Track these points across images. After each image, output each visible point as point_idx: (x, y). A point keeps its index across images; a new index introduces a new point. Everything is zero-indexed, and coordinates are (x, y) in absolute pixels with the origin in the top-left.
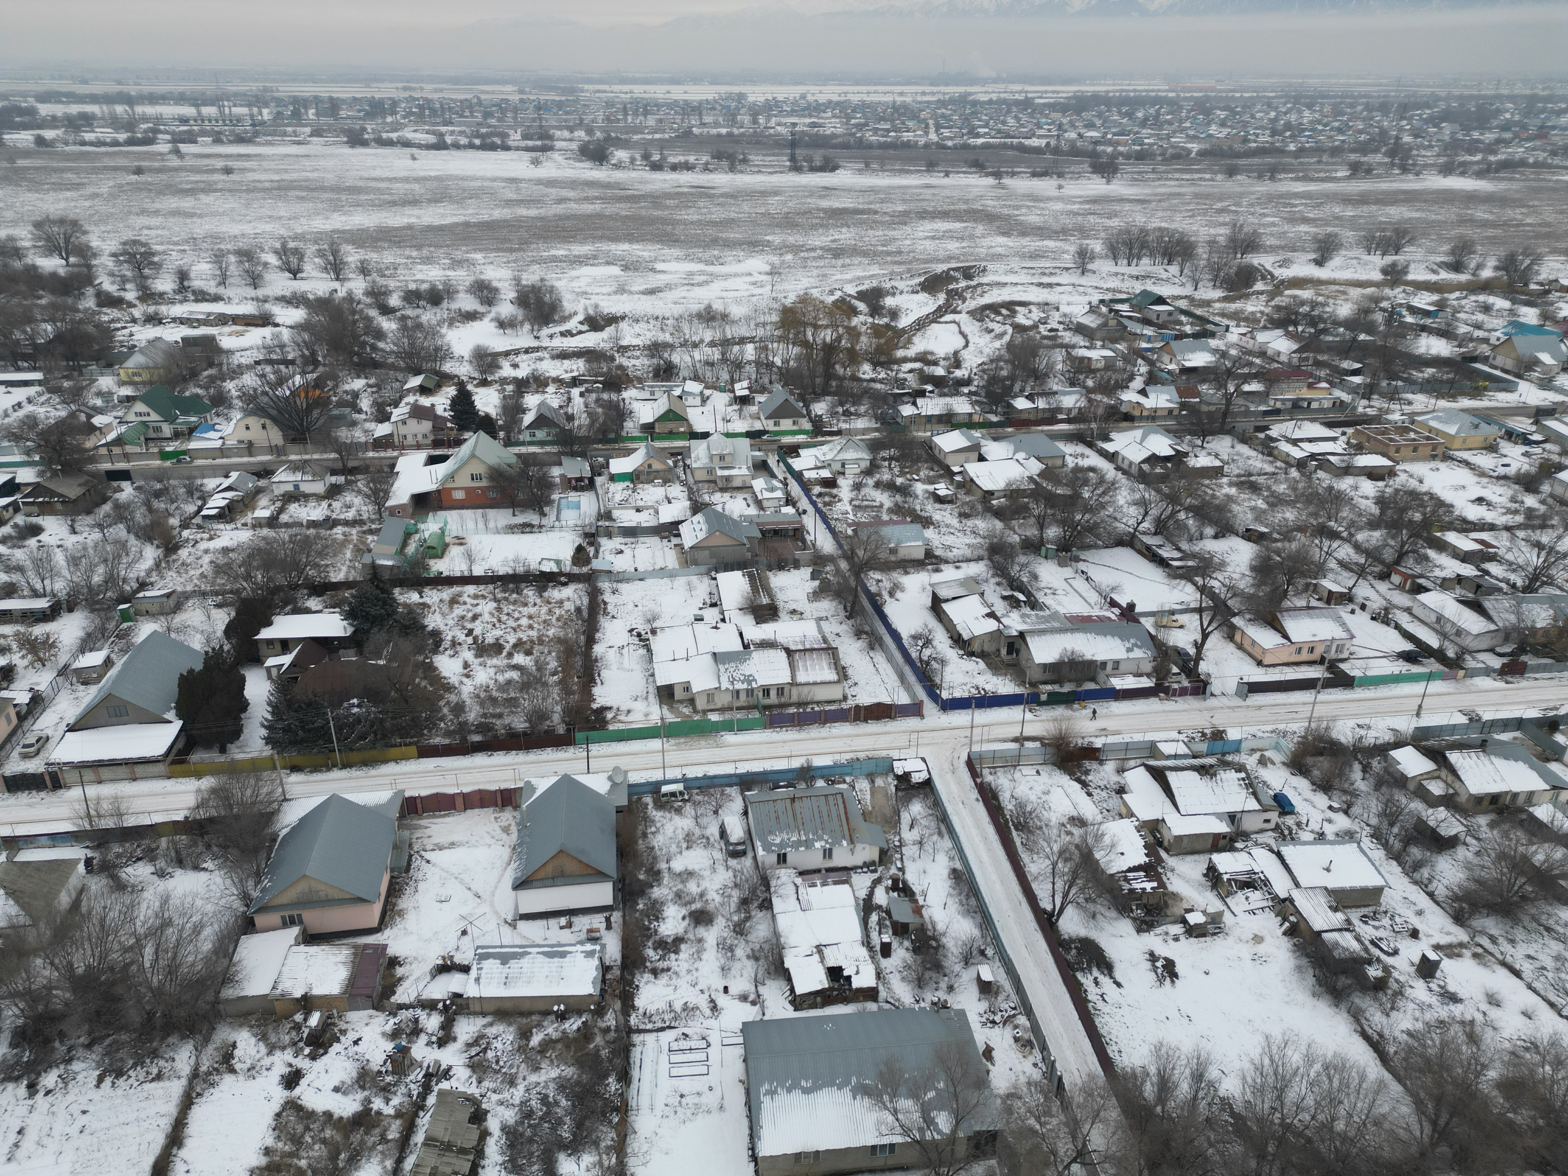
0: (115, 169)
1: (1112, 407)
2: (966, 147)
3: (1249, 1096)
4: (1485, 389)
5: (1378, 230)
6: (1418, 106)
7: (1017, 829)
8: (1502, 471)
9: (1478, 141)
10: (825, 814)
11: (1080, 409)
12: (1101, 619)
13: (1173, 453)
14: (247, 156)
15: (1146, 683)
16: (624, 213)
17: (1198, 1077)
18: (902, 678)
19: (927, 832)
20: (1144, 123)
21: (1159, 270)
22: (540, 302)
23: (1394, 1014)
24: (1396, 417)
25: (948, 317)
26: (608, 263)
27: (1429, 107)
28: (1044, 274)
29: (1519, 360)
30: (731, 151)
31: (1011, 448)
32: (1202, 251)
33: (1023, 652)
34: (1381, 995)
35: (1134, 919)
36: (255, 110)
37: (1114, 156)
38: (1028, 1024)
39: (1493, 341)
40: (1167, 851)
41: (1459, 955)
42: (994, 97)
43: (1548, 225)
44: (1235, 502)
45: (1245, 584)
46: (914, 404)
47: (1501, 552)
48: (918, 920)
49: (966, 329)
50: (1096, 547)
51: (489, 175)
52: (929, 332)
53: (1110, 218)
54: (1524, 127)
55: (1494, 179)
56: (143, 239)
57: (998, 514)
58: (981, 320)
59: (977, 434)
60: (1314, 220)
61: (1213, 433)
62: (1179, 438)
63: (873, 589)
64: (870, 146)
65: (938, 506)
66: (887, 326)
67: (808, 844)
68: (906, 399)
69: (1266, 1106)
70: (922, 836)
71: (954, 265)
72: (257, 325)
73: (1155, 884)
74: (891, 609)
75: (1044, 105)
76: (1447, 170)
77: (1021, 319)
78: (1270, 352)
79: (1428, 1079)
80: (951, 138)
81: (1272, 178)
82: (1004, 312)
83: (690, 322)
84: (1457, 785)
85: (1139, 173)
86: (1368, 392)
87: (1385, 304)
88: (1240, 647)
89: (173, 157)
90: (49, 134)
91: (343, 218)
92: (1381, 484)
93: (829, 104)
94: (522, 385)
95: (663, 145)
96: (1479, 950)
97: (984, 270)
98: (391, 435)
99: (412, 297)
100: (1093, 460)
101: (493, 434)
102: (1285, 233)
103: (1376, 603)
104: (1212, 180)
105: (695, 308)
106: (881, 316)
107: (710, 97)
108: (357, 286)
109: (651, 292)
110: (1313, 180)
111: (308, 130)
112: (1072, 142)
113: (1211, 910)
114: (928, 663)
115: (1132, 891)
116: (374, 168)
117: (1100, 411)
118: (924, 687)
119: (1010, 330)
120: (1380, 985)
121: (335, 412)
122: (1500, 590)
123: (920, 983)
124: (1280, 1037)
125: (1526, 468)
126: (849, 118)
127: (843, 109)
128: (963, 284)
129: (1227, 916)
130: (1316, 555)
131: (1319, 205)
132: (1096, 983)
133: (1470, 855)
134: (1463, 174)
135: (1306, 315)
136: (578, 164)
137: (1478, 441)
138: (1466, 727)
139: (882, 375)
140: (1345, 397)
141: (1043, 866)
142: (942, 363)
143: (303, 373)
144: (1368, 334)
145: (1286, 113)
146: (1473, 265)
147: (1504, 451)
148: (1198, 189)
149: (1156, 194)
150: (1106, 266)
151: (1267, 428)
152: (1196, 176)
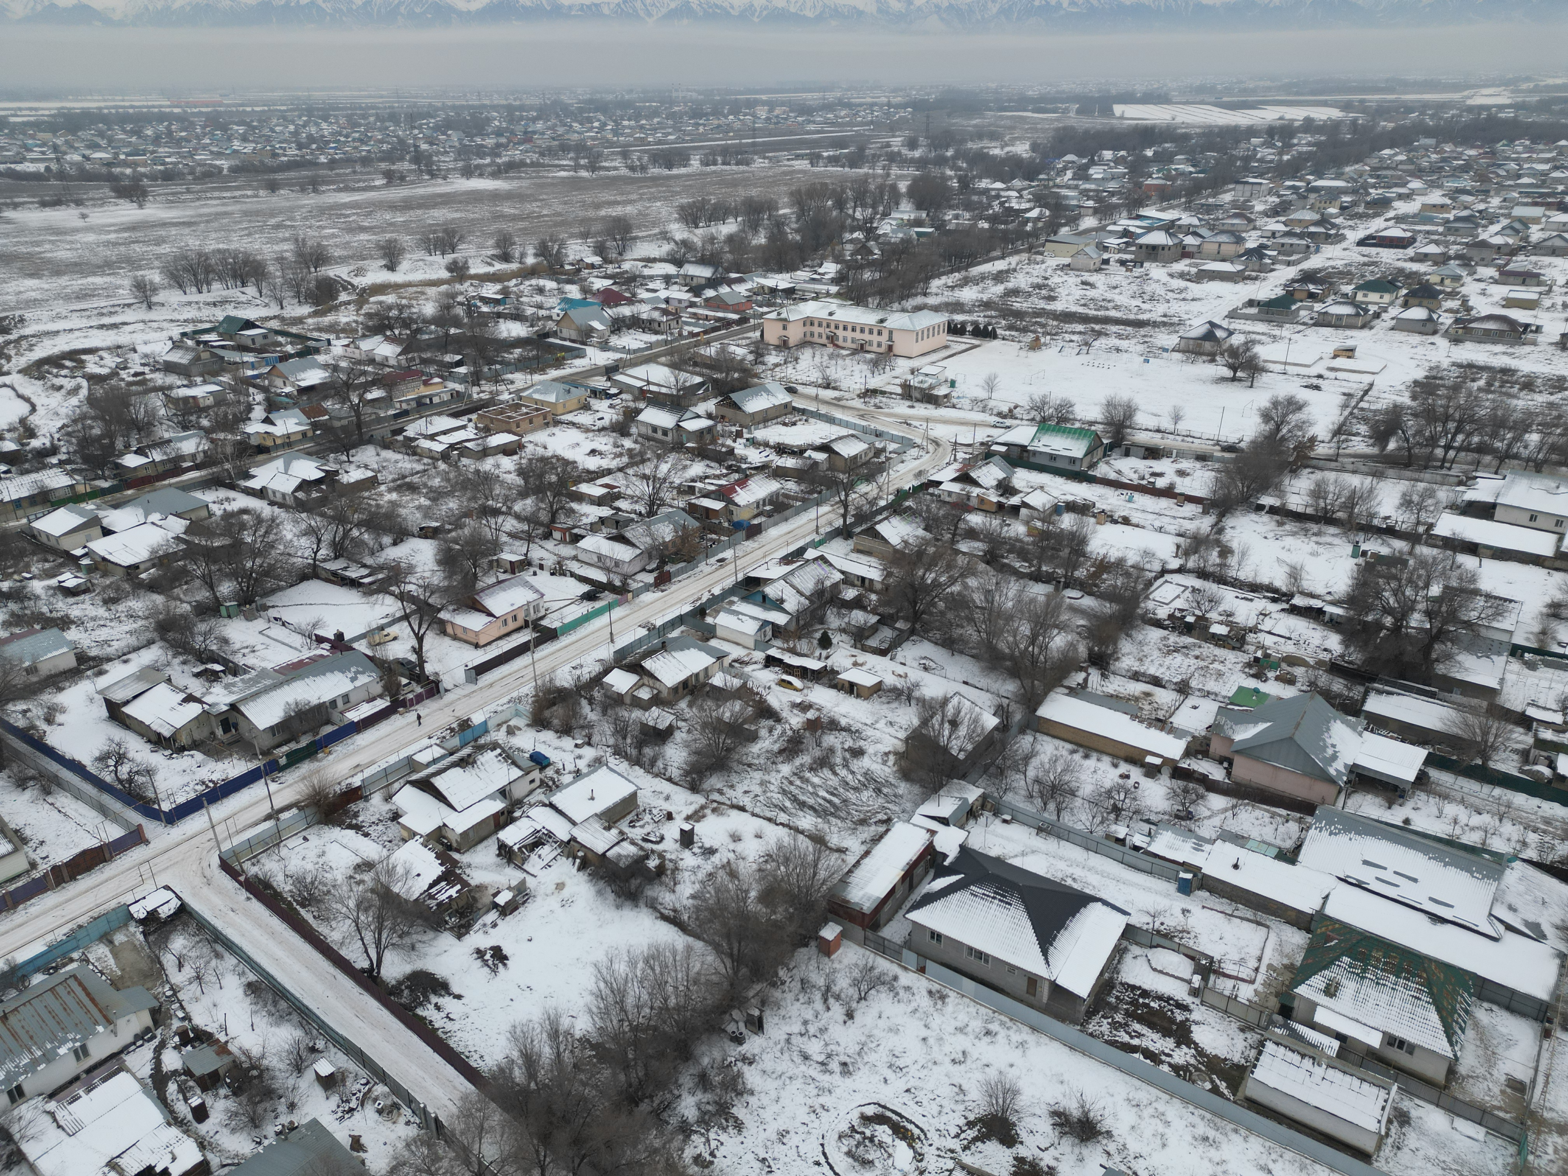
1: (240, 443)
3: (599, 1023)
4: (564, 358)
5: (430, 232)
6: (429, 115)
7: (303, 906)
8: (599, 424)
9: (482, 146)
10: (59, 1010)
11: (205, 452)
12: (313, 660)
13: (323, 474)
15: (381, 704)
17: (554, 1034)
18: (103, 810)
19: (201, 963)
20: (157, 142)
21: (235, 293)
23: (678, 888)
24: (505, 396)
27: (431, 117)
28: (103, 314)
29: (579, 330)
31: (140, 512)
32: (273, 268)
33: (242, 725)
34: (664, 878)
35: (451, 929)
37: (136, 178)
38: (386, 1089)
39: (555, 317)
40: (458, 851)
41: (704, 816)
43: (559, 214)
44: (400, 506)
45: (437, 579)
47: (623, 490)
48: (227, 1060)
49: (26, 391)
50: (280, 589)
53: (158, 244)
54: (513, 133)
55: (507, 178)
57: (153, 587)
58: (41, 378)
59: (90, 506)
60: (371, 228)
61: (355, 446)
62: (323, 458)
63: (21, 723)
65: (71, 600)
67: (49, 1057)
69: (615, 1022)
70: (197, 971)
73: (458, 887)
74: (55, 738)
75: (24, 123)
76: (468, 172)
77: (92, 367)
78: (378, 359)
79: (717, 925)
81: (315, 191)
82: (68, 363)
84: (657, 685)
85: (173, 194)
86: (476, 379)
87: (460, 299)
88: (455, 638)
92: (516, 457)
96: (715, 805)
97: (22, 320)
100: (241, 501)
102: (348, 243)
103: (550, 561)
104: (256, 196)
110: (355, 190)
112: (79, 166)
113: (514, 883)
114: (130, 781)
115: (440, 904)
117: (229, 450)
118: (136, 809)
119: (84, 383)
120: (661, 870)
122: (632, 520)
123: (255, 1122)
124: (605, 959)
125: (615, 417)
129: (529, 879)
130: (488, 534)
131: (369, 214)
132: (438, 1008)
133: (684, 735)
134: (481, 175)
135: (397, 318)
137: (573, 404)
138: (648, 637)
140: (459, 387)
141: (345, 929)
142: (8, 435)
144: (456, 327)
145: (304, 126)
146: (517, 255)
147: (595, 408)
148: (244, 207)
149: (201, 215)
150: (174, 297)
151: (401, 431)
152: (237, 193)
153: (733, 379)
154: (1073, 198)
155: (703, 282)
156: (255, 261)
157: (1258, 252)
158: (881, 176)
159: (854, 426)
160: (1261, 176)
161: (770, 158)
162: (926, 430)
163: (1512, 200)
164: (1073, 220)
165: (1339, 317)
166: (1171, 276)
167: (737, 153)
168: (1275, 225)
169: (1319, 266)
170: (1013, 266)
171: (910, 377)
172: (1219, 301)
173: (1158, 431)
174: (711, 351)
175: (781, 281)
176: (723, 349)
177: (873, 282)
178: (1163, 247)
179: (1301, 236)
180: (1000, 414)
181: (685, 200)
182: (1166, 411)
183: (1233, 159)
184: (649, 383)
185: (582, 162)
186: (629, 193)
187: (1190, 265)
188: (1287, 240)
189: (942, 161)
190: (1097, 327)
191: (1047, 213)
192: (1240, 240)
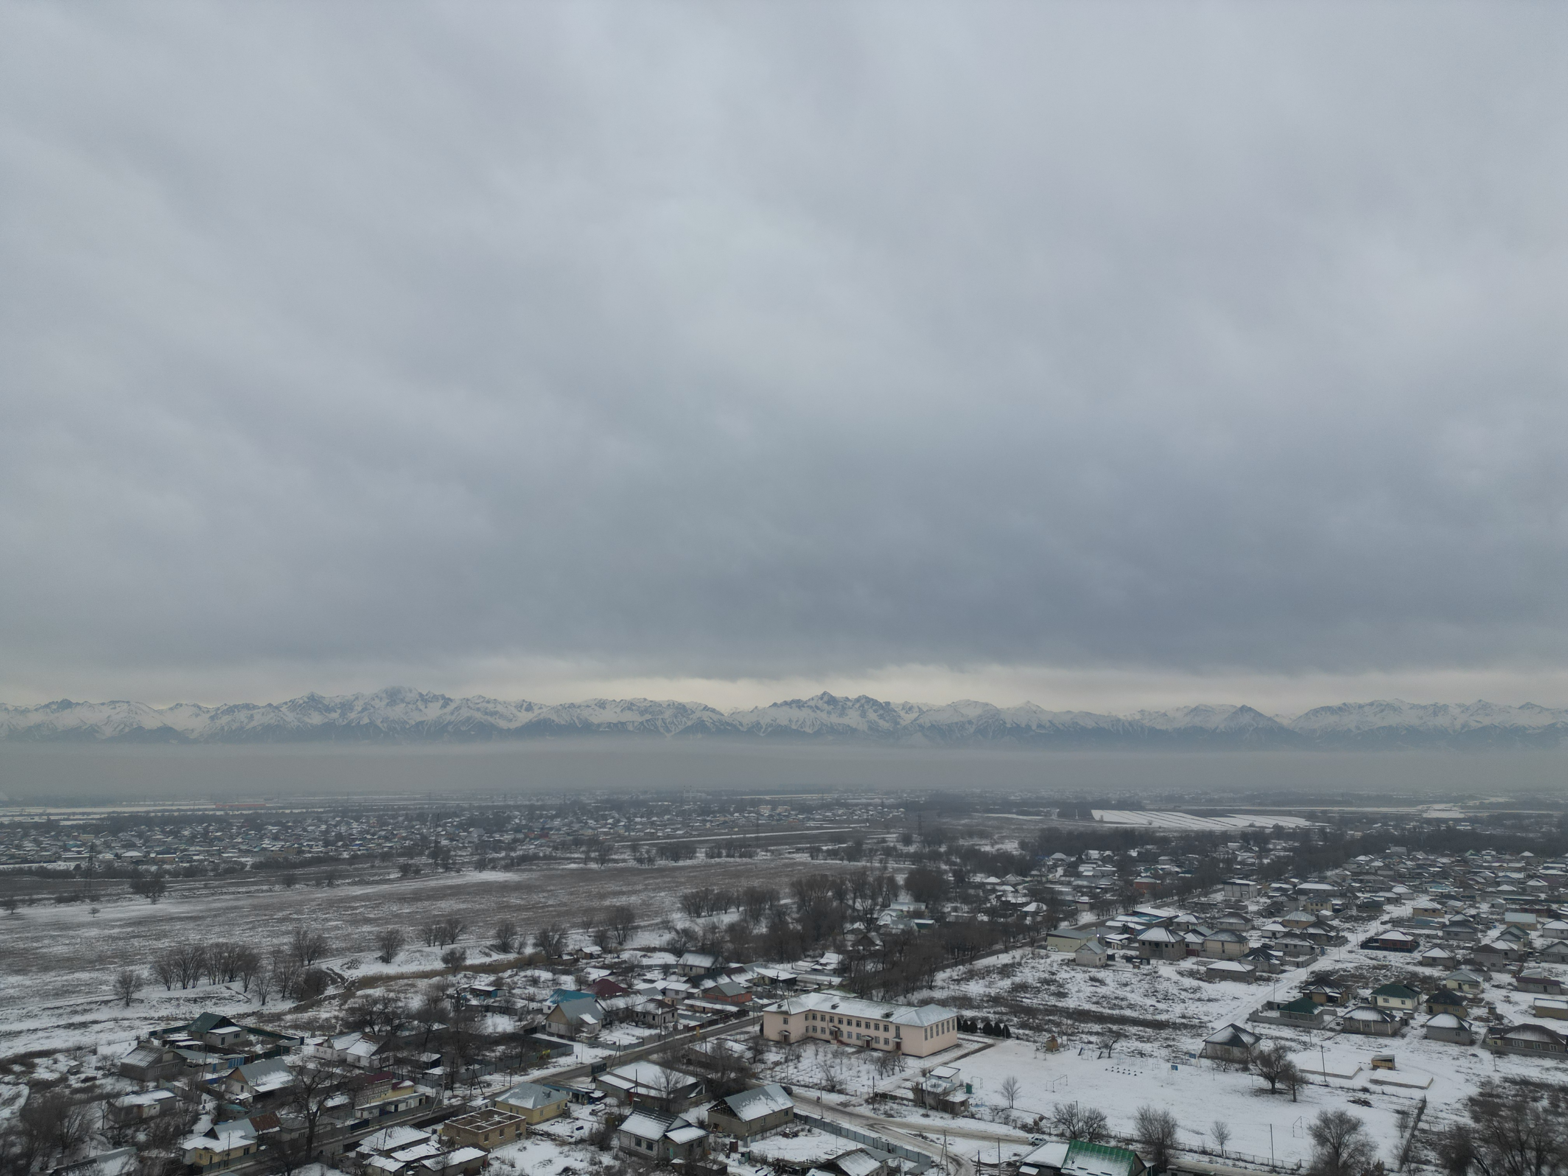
1: (172, 1162)
4: (549, 1056)
5: (433, 923)
6: (448, 815)
8: (578, 1135)
9: (500, 841)
20: (191, 841)
21: (220, 989)
24: (479, 1102)
27: (457, 816)
28: (75, 1012)
29: (569, 1024)
32: (266, 962)
37: (159, 875)
39: (546, 1011)
42: (6, 820)
43: (565, 905)
53: (158, 939)
54: (531, 829)
55: (518, 870)
60: (376, 920)
61: (300, 1164)
75: (72, 826)
76: (481, 866)
77: (42, 1073)
78: (349, 1059)
81: (330, 885)
82: (17, 1068)
85: (189, 890)
86: (449, 1082)
87: (451, 991)
102: (349, 935)
104: (270, 890)
110: (368, 883)
112: (109, 864)
119: (25, 1090)
125: (596, 1126)
131: (377, 906)
134: (494, 868)
135: (380, 1013)
137: (552, 1111)
140: (429, 1091)
144: (440, 1022)
145: (335, 826)
146: (516, 945)
147: (575, 1114)
148: (256, 901)
149: (210, 910)
150: (156, 993)
151: (357, 1144)
152: (253, 888)
153: (729, 1080)
154: (1067, 893)
155: (702, 972)
156: (250, 954)
157: (1263, 952)
158: (878, 869)
159: (863, 1139)
160: (1246, 877)
161: (772, 852)
162: (945, 1145)
163: (1501, 906)
164: (1072, 915)
165: (1366, 1023)
166: (1181, 974)
167: (741, 847)
168: (1272, 925)
169: (1330, 968)
170: (1018, 959)
171: (922, 1080)
172: (1236, 1003)
173: (1204, 1152)
174: (707, 1047)
175: (781, 971)
176: (720, 1046)
177: (877, 973)
178: (1167, 944)
179: (1303, 937)
180: (1025, 1127)
181: (689, 890)
182: (1207, 1127)
183: (1217, 861)
184: (637, 1084)
185: (593, 855)
186: (635, 884)
187: (1197, 963)
188: (1288, 941)
189: (936, 856)
190: (1115, 1028)
191: (1045, 908)
192: (1242, 940)
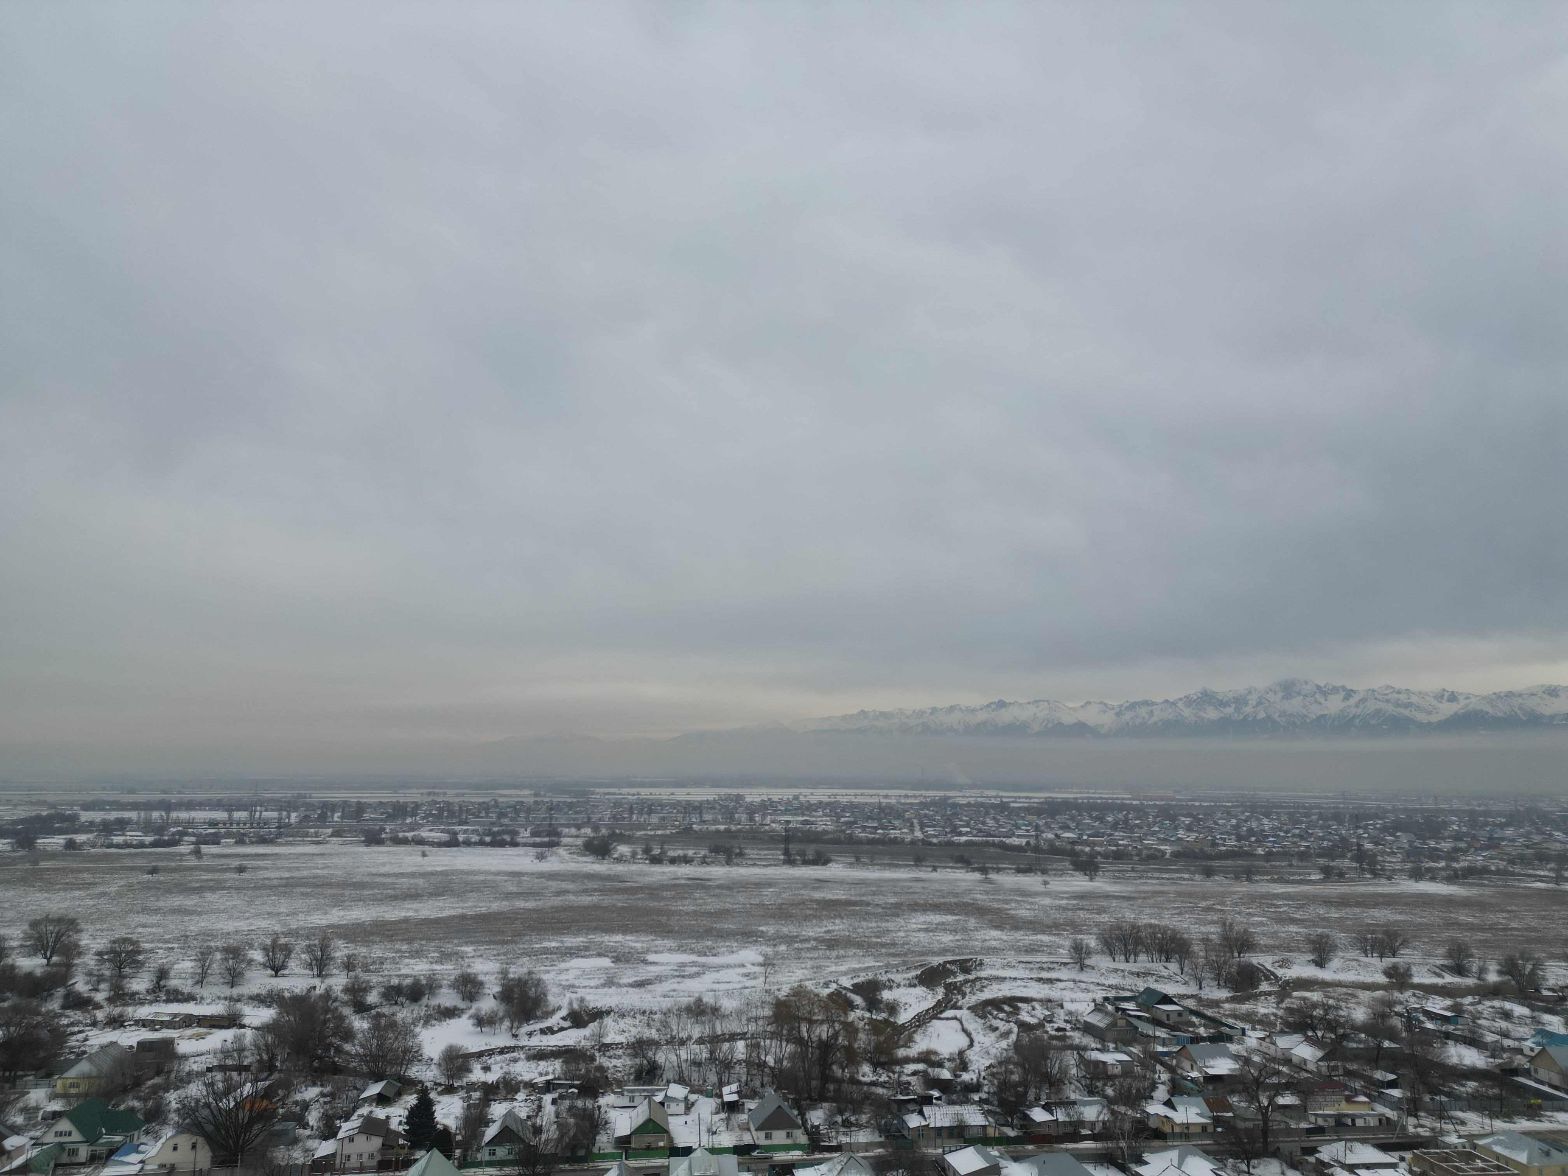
0: (132, 869)
1: (1139, 1121)
2: (950, 844)
4: (1540, 1107)
5: (1368, 931)
6: (1369, 817)
9: (1436, 849)
11: (1104, 1123)
14: (264, 856)
16: (620, 904)
20: (1115, 826)
21: (1158, 967)
22: (524, 995)
24: (1453, 1140)
25: (949, 1013)
26: (599, 955)
27: (1380, 819)
28: (1042, 969)
30: (728, 846)
31: (1035, 1170)
32: (1197, 948)
36: (285, 813)
37: (1093, 855)
39: (1527, 1051)
42: (972, 800)
43: (1534, 930)
46: (921, 1113)
49: (970, 1027)
51: (493, 869)
52: (930, 1030)
53: (1099, 913)
54: (1475, 838)
55: (1464, 884)
56: (134, 937)
58: (983, 1017)
59: (994, 1152)
60: (1302, 921)
61: (1258, 1155)
62: (1220, 1161)
64: (860, 842)
66: (886, 1021)
68: (911, 1107)
71: (950, 958)
72: (221, 1027)
75: (1019, 808)
76: (1417, 875)
77: (1025, 1017)
78: (1295, 1060)
80: (935, 836)
81: (1249, 879)
82: (1006, 1008)
83: (679, 1016)
85: (1119, 871)
86: (1413, 1107)
87: (1398, 1008)
89: (193, 857)
90: (80, 838)
91: (342, 913)
93: (820, 805)
94: (490, 1092)
95: (664, 841)
97: (981, 964)
98: (333, 1155)
99: (393, 993)
101: (448, 1154)
102: (1275, 932)
104: (1192, 879)
105: (685, 1001)
106: (879, 1010)
107: (711, 798)
108: (338, 981)
109: (640, 984)
110: (1288, 882)
111: (329, 831)
112: (1051, 842)
116: (384, 864)
117: (1127, 1126)
119: (1015, 1029)
121: (278, 1127)
126: (839, 816)
127: (833, 809)
128: (961, 978)
131: (1302, 906)
134: (1433, 879)
135: (1322, 1019)
136: (581, 859)
139: (884, 1078)
140: (1390, 1113)
142: (947, 1064)
143: (256, 1080)
144: (1392, 1040)
145: (1246, 821)
146: (1475, 969)
148: (1179, 888)
149: (1140, 892)
150: (1104, 962)
151: (1315, 1150)
152: (1175, 876)
156: (1181, 939)
